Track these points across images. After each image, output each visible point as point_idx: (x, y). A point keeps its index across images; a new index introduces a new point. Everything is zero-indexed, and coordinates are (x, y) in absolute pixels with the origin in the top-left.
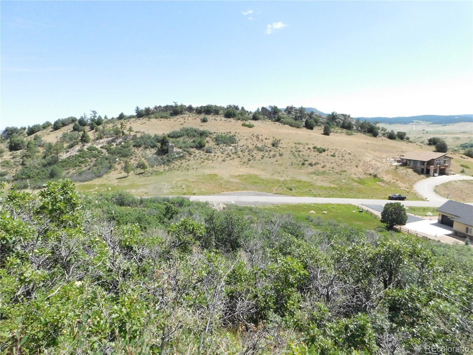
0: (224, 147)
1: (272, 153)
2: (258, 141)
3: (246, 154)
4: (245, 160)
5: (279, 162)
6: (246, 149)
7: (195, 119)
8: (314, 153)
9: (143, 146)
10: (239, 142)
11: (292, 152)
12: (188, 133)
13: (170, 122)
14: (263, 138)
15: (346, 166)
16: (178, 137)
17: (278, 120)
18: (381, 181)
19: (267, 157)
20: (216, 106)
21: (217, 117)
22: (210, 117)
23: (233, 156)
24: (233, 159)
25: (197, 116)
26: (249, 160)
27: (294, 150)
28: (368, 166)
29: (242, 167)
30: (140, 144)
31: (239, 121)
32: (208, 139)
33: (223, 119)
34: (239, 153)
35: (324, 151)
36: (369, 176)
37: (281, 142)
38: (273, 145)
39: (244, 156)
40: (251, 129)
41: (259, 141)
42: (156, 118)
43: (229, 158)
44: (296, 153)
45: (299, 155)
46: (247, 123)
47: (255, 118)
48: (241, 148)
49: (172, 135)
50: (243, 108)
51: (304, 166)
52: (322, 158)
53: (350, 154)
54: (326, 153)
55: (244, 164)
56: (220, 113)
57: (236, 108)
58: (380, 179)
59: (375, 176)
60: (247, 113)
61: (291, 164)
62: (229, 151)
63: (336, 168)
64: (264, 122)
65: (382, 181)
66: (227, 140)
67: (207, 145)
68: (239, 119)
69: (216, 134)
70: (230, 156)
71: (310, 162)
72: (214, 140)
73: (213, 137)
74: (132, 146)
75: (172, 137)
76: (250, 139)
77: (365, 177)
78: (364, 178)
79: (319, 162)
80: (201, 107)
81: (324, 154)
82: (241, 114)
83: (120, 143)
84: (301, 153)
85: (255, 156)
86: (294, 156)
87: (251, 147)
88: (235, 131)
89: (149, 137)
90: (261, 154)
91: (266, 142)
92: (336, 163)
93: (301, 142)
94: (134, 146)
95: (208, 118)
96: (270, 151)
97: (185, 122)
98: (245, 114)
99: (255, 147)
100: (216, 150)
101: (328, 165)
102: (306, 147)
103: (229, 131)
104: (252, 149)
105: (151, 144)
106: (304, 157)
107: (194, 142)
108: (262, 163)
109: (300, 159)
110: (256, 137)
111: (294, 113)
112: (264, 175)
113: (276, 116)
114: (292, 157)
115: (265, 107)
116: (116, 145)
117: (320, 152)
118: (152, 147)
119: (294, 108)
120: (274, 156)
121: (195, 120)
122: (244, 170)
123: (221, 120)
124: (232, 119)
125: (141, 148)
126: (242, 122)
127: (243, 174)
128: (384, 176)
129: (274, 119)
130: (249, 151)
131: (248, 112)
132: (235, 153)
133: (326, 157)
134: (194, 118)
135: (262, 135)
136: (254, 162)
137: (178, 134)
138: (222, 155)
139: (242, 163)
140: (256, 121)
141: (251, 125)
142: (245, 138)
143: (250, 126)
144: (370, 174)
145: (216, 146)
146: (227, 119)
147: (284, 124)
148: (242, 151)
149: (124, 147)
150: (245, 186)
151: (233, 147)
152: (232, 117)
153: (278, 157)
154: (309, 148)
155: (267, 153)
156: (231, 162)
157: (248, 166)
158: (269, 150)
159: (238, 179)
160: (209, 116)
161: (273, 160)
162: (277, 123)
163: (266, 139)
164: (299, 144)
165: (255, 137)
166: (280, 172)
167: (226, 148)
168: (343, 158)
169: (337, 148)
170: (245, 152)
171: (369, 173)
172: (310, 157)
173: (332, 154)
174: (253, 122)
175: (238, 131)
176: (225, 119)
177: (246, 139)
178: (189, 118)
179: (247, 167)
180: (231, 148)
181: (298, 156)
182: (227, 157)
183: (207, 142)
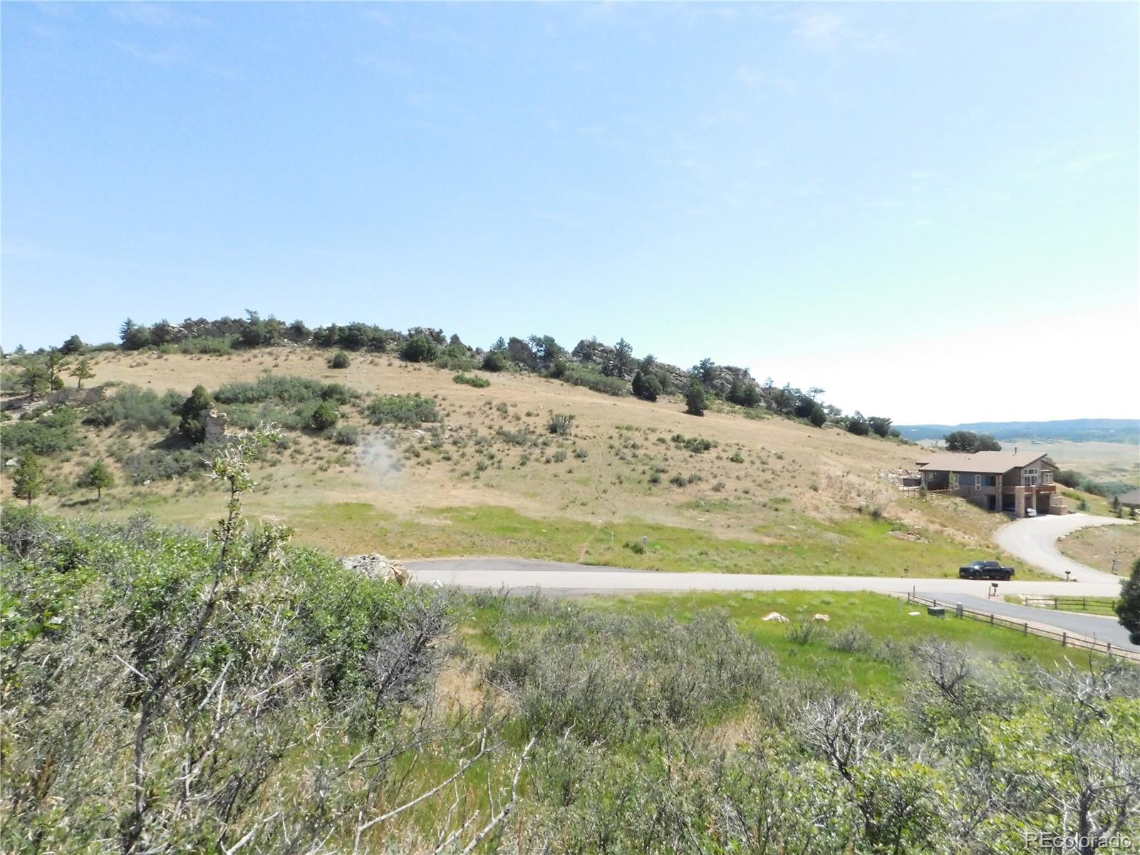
0: (397, 431)
1: (551, 451)
2: (505, 418)
3: (470, 449)
4: (469, 466)
5: (576, 475)
6: (470, 437)
7: (310, 358)
8: (679, 452)
9: (118, 424)
10: (446, 419)
11: (611, 447)
12: (280, 391)
13: (229, 363)
14: (522, 410)
15: (781, 487)
16: (251, 401)
17: (558, 374)
18: (900, 530)
19: (537, 460)
20: (376, 329)
21: (379, 357)
22: (357, 359)
23: (425, 455)
24: (429, 462)
25: (317, 352)
26: (481, 468)
27: (617, 443)
28: (845, 488)
29: (459, 485)
30: (107, 414)
31: (446, 371)
32: (346, 409)
33: (397, 362)
34: (448, 447)
35: (707, 447)
36: (857, 515)
37: (574, 422)
38: (553, 429)
39: (463, 455)
40: (481, 389)
41: (509, 418)
42: (185, 352)
43: (414, 460)
44: (625, 451)
45: (635, 456)
46: (468, 375)
47: (491, 364)
48: (454, 434)
49: (229, 395)
50: (455, 339)
51: (658, 485)
52: (707, 466)
53: (780, 457)
54: (713, 453)
55: (466, 478)
56: (388, 347)
57: (437, 337)
58: (892, 524)
59: (876, 515)
60: (468, 354)
61: (617, 481)
62: (414, 442)
63: (757, 493)
64: (517, 375)
65: (902, 527)
66: (409, 410)
67: (340, 424)
68: (444, 366)
69: (373, 398)
70: (417, 455)
71: (673, 474)
72: (367, 412)
73: (365, 405)
74: (78, 422)
75: (227, 401)
76: (478, 413)
77: (847, 516)
78: (845, 520)
79: (702, 475)
80: (332, 330)
81: (706, 455)
82: (451, 354)
83: (37, 413)
84: (640, 452)
85: (499, 456)
86: (622, 458)
87: (483, 432)
88: (434, 393)
89: (149, 397)
90: (517, 451)
91: (531, 423)
92: (750, 479)
93: (635, 425)
94: (88, 422)
95: (350, 358)
96: (545, 444)
97: (276, 366)
98: (464, 354)
99: (498, 433)
100: (370, 438)
101: (730, 485)
102: (653, 437)
103: (413, 393)
104: (489, 437)
105: (152, 418)
106: (653, 462)
107: (298, 413)
108: (524, 477)
109: (640, 468)
110: (498, 409)
111: (599, 360)
112: (532, 508)
113: (552, 365)
114: (616, 461)
115: (519, 337)
116: (22, 418)
117: (697, 450)
118: (153, 427)
119: (601, 345)
120: (559, 458)
121: (311, 362)
122: (466, 496)
123: (390, 365)
124: (423, 365)
125: (112, 429)
126: (454, 374)
127: (462, 504)
128: (901, 515)
129: (544, 371)
130: (478, 443)
131: (470, 349)
132: (435, 447)
133: (717, 463)
134: (306, 357)
135: (515, 406)
136: (497, 472)
137: (249, 394)
138: (392, 452)
139: (456, 474)
140: (495, 374)
141: (480, 379)
142: (465, 410)
143: (477, 384)
144: (860, 510)
145: (371, 427)
146: (409, 364)
147: (576, 385)
148: (455, 443)
149: (49, 425)
150: (476, 539)
151: (428, 430)
152: (425, 360)
153: (570, 461)
154: (662, 441)
155: (537, 451)
156: (421, 470)
157: (479, 483)
158: (541, 440)
159: (446, 518)
160: (353, 353)
161: (561, 468)
162: (556, 382)
163: (529, 415)
164: (628, 429)
165: (494, 410)
166: (585, 501)
167: (405, 434)
168: (766, 466)
169: (741, 442)
170: (465, 446)
171: (857, 506)
172: (671, 462)
173: (731, 454)
174: (485, 375)
175: (441, 393)
176: (404, 364)
177: (468, 413)
178: (292, 357)
179: (474, 487)
180: (420, 432)
181: (633, 460)
182: (408, 459)
183: (343, 416)
